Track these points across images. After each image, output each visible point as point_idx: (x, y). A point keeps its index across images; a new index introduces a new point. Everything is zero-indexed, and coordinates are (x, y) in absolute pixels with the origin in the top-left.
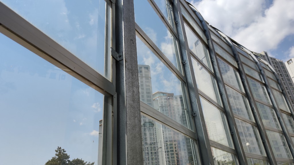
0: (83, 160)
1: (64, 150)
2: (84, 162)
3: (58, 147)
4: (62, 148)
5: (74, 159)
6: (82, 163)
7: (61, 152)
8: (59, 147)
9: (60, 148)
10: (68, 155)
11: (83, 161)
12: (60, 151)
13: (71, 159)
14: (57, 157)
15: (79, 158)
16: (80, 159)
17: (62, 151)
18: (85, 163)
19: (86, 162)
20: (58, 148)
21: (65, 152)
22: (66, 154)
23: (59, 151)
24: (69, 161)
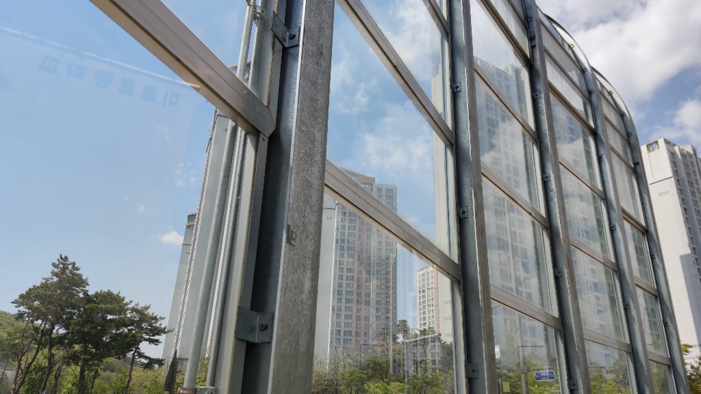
0: (122, 295)
1: (74, 264)
2: (125, 302)
3: (61, 255)
4: (71, 260)
5: (99, 291)
6: (118, 303)
7: (68, 268)
8: (63, 256)
9: (66, 258)
10: (84, 277)
11: (123, 299)
12: (64, 264)
13: (92, 290)
14: (56, 279)
15: (111, 291)
16: (115, 292)
17: (70, 267)
18: (127, 304)
19: (131, 302)
20: (59, 257)
21: (77, 269)
22: (80, 276)
23: (61, 266)
24: (86, 293)
